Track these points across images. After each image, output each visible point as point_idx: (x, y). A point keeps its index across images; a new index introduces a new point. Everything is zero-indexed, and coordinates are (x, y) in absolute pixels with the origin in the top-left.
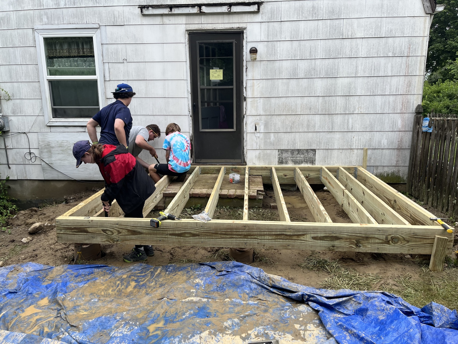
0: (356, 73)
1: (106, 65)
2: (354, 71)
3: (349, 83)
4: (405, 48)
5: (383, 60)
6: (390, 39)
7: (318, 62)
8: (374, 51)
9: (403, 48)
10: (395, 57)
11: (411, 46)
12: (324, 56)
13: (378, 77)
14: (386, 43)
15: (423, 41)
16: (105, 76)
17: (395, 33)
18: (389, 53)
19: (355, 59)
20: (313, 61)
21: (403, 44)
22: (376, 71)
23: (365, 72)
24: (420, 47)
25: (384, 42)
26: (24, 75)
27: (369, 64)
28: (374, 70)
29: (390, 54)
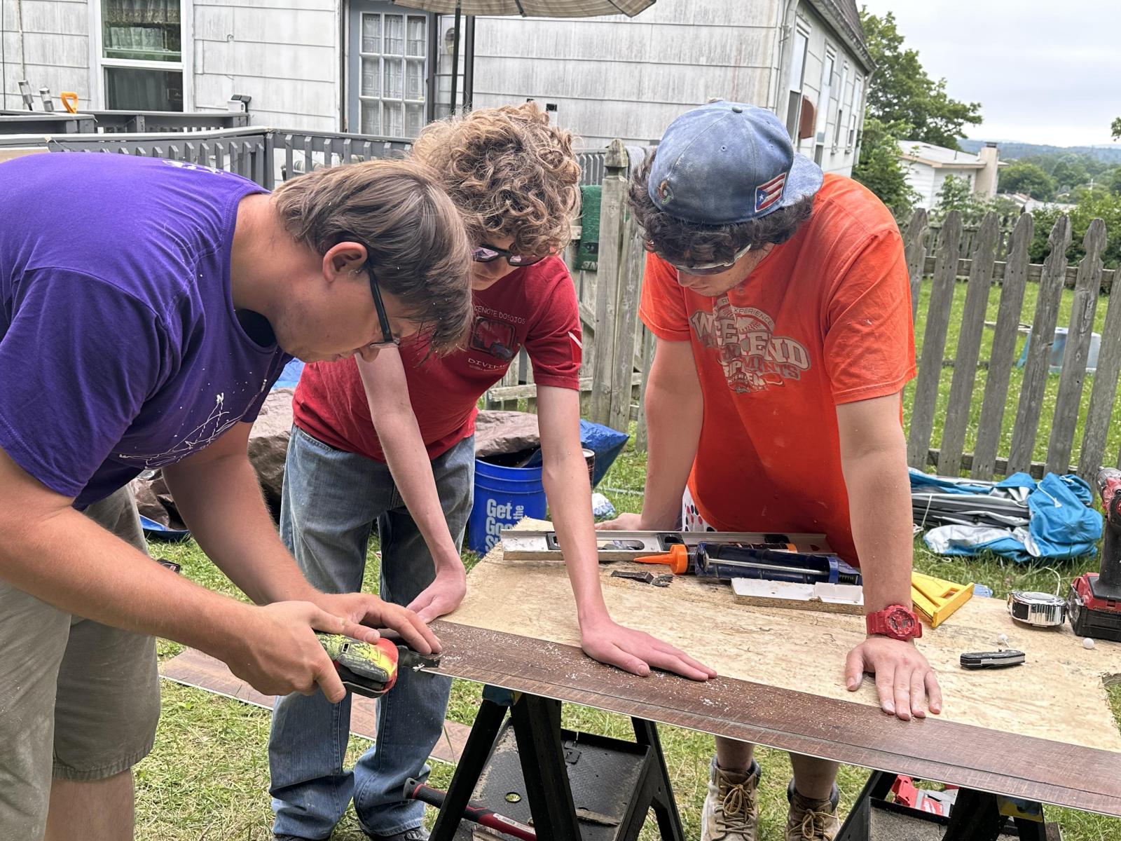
0: (640, 92)
1: (200, 44)
2: (636, 91)
3: (627, 114)
4: (731, 50)
5: (689, 72)
6: (705, 31)
7: (570, 65)
8: (673, 52)
9: (728, 49)
10: (712, 68)
11: (744, 47)
12: (580, 54)
13: (681, 106)
14: (697, 37)
15: (767, 36)
16: (197, 64)
17: (714, 18)
18: (701, 58)
19: (639, 66)
20: (561, 64)
21: (729, 41)
22: (676, 92)
23: (655, 94)
24: (761, 49)
25: (691, 34)
26: (65, 54)
27: (663, 77)
28: (673, 89)
29: (703, 61)
